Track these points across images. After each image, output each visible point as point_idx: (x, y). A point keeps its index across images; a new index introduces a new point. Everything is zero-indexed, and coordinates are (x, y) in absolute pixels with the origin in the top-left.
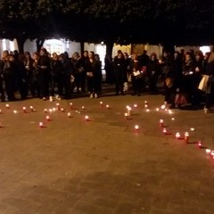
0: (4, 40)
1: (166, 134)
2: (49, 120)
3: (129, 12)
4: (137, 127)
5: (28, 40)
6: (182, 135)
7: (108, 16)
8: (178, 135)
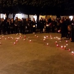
0: (2, 14)
1: (58, 46)
2: (17, 42)
3: (45, 4)
4: (48, 44)
5: (10, 14)
6: (63, 47)
7: (38, 6)
8: (62, 47)
